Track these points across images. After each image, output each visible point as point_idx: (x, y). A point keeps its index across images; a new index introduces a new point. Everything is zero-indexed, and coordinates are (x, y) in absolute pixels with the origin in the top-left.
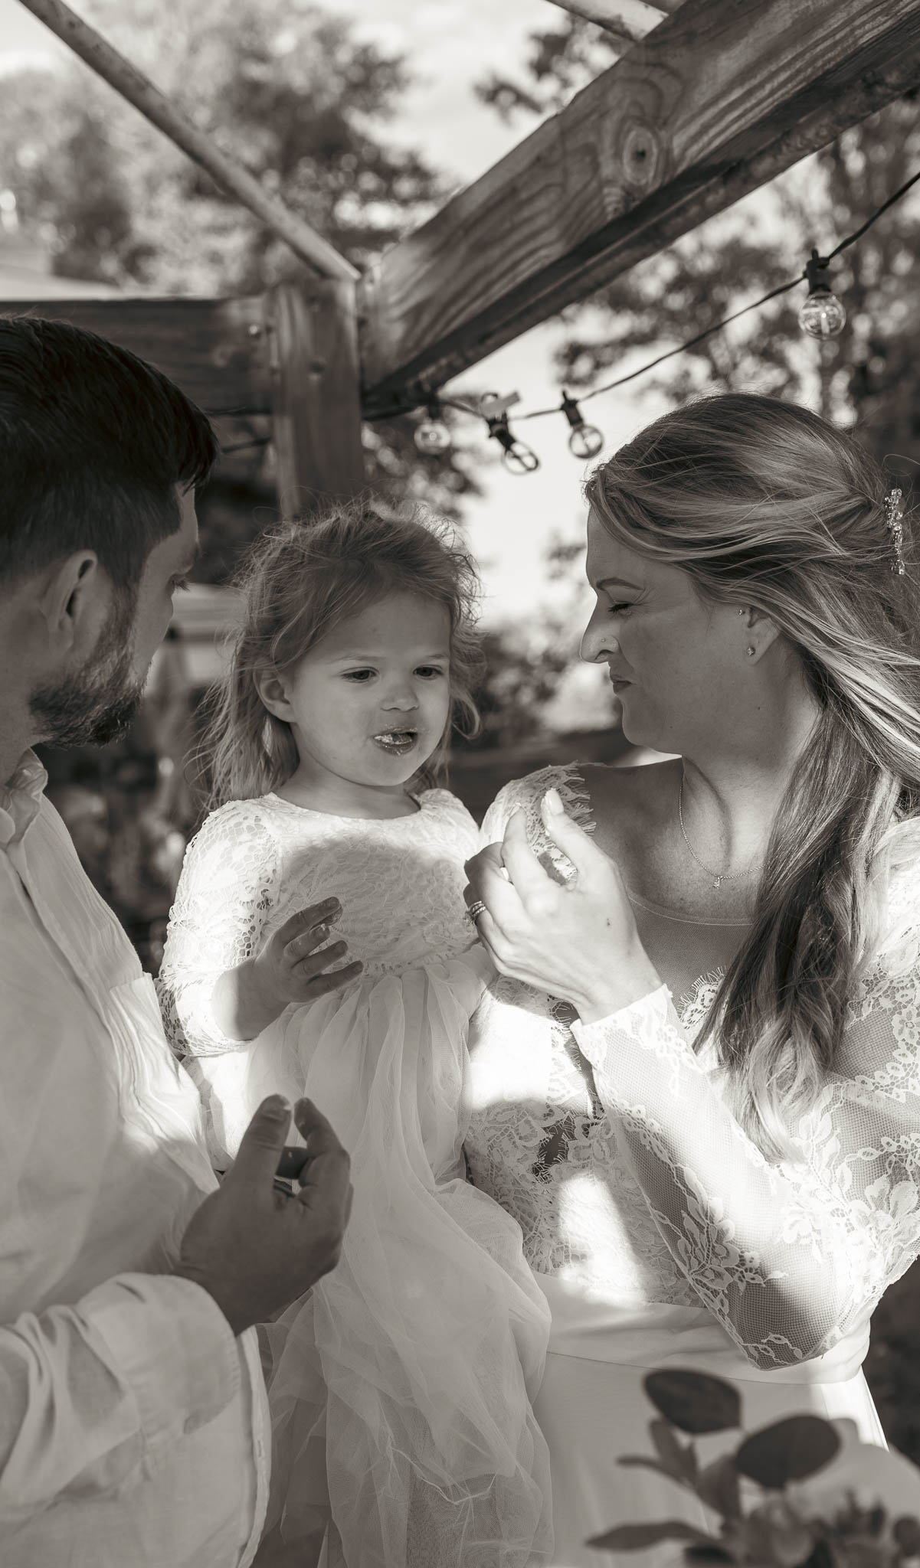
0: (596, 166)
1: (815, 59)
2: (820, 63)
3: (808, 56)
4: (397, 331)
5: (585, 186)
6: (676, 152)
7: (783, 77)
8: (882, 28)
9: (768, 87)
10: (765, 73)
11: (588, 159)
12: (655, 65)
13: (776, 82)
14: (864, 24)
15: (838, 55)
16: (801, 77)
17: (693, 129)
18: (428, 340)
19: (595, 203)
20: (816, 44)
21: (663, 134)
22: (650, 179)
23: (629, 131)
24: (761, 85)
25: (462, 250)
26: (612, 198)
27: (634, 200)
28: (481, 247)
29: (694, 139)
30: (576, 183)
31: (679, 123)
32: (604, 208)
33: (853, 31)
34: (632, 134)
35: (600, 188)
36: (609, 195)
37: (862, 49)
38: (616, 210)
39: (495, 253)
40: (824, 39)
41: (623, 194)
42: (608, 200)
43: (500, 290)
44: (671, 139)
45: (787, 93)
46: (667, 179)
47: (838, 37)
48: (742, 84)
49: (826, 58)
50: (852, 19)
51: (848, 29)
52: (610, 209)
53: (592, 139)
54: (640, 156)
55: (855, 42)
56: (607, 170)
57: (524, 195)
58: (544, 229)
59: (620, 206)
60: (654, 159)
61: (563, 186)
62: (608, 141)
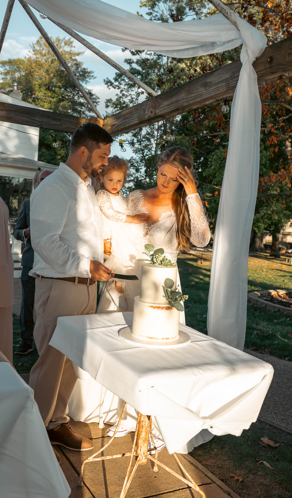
0: (145, 112)
4: (109, 128)
5: (143, 114)
6: (156, 113)
7: (173, 107)
12: (156, 100)
16: (175, 108)
17: (160, 110)
18: (114, 130)
19: (144, 117)
20: (178, 104)
21: (155, 110)
22: (152, 115)
23: (150, 108)
24: (170, 107)
25: (122, 119)
26: (147, 117)
27: (149, 118)
28: (125, 119)
29: (160, 112)
30: (141, 113)
31: (158, 109)
35: (145, 115)
39: (127, 120)
43: (127, 125)
45: (173, 109)
46: (155, 116)
47: (181, 104)
48: (167, 106)
54: (152, 112)
56: (146, 113)
57: (133, 113)
58: (134, 119)
61: (139, 113)
62: (147, 109)
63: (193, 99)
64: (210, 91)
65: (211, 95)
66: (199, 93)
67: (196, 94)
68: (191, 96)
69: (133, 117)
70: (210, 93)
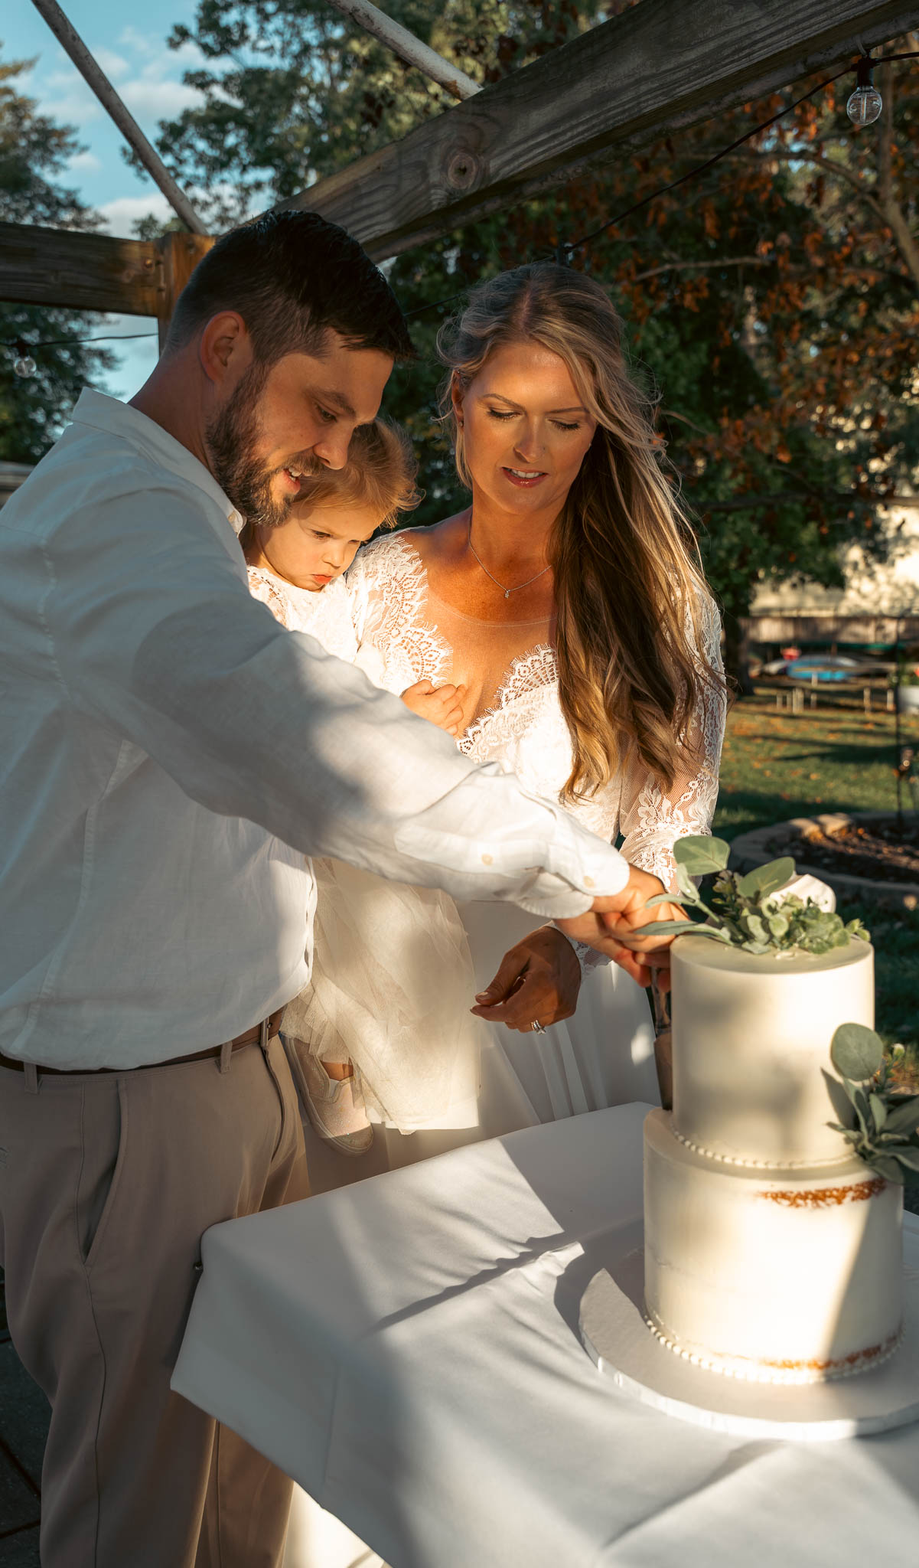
0: (425, 176)
1: (608, 119)
2: (611, 122)
3: (602, 117)
5: (416, 188)
6: (492, 170)
7: (581, 129)
8: (661, 104)
9: (569, 134)
10: (568, 125)
11: (419, 171)
12: (479, 115)
13: (575, 132)
14: (648, 100)
15: (626, 118)
16: (596, 130)
17: (507, 156)
19: (423, 198)
20: (609, 110)
21: (482, 158)
22: (469, 185)
23: (455, 154)
24: (564, 133)
26: (438, 197)
27: (455, 199)
29: (508, 163)
30: (408, 185)
31: (496, 152)
32: (431, 202)
33: (639, 103)
34: (457, 157)
35: (428, 189)
36: (435, 194)
37: (644, 115)
38: (439, 204)
40: (615, 108)
41: (447, 194)
42: (433, 197)
44: (488, 162)
45: (583, 139)
46: (483, 187)
47: (626, 107)
48: (548, 131)
49: (616, 119)
50: (639, 97)
51: (635, 102)
52: (435, 203)
53: (424, 158)
54: (463, 171)
55: (639, 111)
56: (435, 177)
57: (363, 191)
58: (378, 213)
59: (444, 201)
60: (473, 173)
61: (397, 186)
62: (436, 161)
63: (698, 74)
64: (800, 16)
65: (810, 33)
66: (727, 39)
67: (712, 45)
68: (682, 59)
69: (367, 206)
70: (798, 23)
